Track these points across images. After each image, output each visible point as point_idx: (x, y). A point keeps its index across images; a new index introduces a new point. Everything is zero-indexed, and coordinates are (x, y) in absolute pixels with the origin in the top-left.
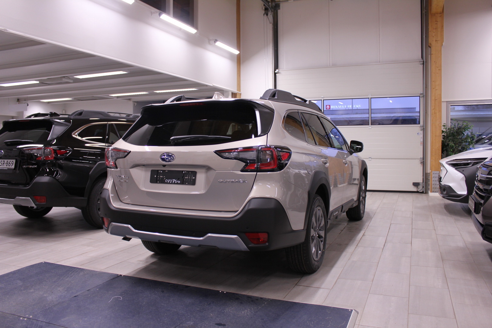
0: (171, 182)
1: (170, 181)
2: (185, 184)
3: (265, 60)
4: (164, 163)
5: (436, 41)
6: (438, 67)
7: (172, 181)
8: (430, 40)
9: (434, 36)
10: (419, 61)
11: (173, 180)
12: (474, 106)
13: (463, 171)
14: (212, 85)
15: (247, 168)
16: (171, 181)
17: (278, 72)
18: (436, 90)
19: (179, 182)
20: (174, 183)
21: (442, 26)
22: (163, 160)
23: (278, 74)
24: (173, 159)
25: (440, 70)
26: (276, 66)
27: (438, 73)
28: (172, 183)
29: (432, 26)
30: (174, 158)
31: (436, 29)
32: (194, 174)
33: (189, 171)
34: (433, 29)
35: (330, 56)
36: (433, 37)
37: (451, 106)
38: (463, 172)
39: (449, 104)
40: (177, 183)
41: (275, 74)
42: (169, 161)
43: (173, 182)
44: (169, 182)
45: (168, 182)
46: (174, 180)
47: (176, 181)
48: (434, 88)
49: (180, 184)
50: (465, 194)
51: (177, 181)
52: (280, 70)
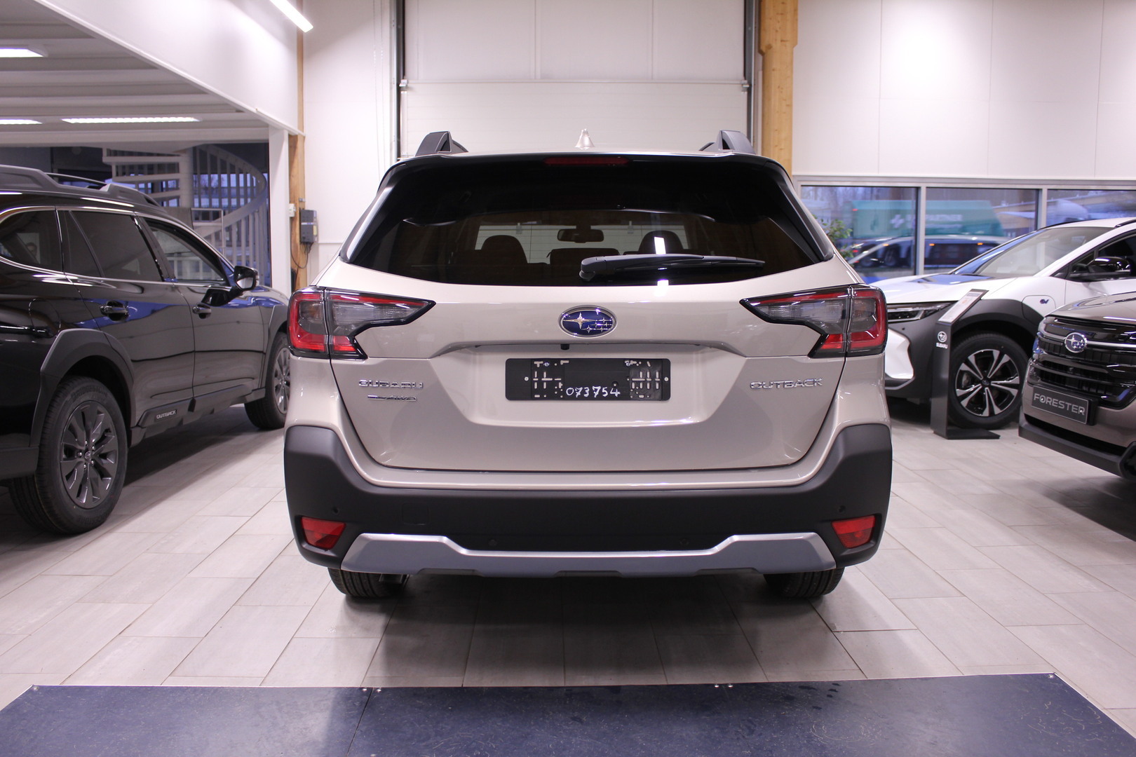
0: (586, 395)
1: (584, 392)
2: (636, 399)
3: (375, 52)
4: (574, 337)
5: (782, 41)
6: (785, 100)
7: (591, 392)
8: (768, 38)
9: (778, 29)
10: (739, 82)
11: (594, 388)
12: (848, 188)
13: (903, 329)
14: (254, 110)
15: (825, 347)
16: (587, 391)
17: (407, 88)
18: (781, 149)
19: (617, 393)
20: (600, 397)
21: (796, 10)
22: (571, 328)
23: (406, 92)
24: (609, 327)
25: (790, 106)
26: (402, 71)
27: (785, 113)
28: (591, 398)
29: (774, 6)
30: (611, 323)
31: (782, 14)
32: (664, 366)
33: (644, 361)
34: (777, 14)
35: (535, 54)
36: (777, 31)
37: (802, 186)
38: (903, 332)
39: (798, 181)
40: (611, 398)
41: (399, 90)
42: (593, 333)
43: (596, 393)
44: (578, 394)
45: (575, 394)
46: (599, 388)
47: (604, 391)
48: (776, 146)
49: (620, 398)
50: (909, 380)
51: (608, 390)
52: (410, 81)
